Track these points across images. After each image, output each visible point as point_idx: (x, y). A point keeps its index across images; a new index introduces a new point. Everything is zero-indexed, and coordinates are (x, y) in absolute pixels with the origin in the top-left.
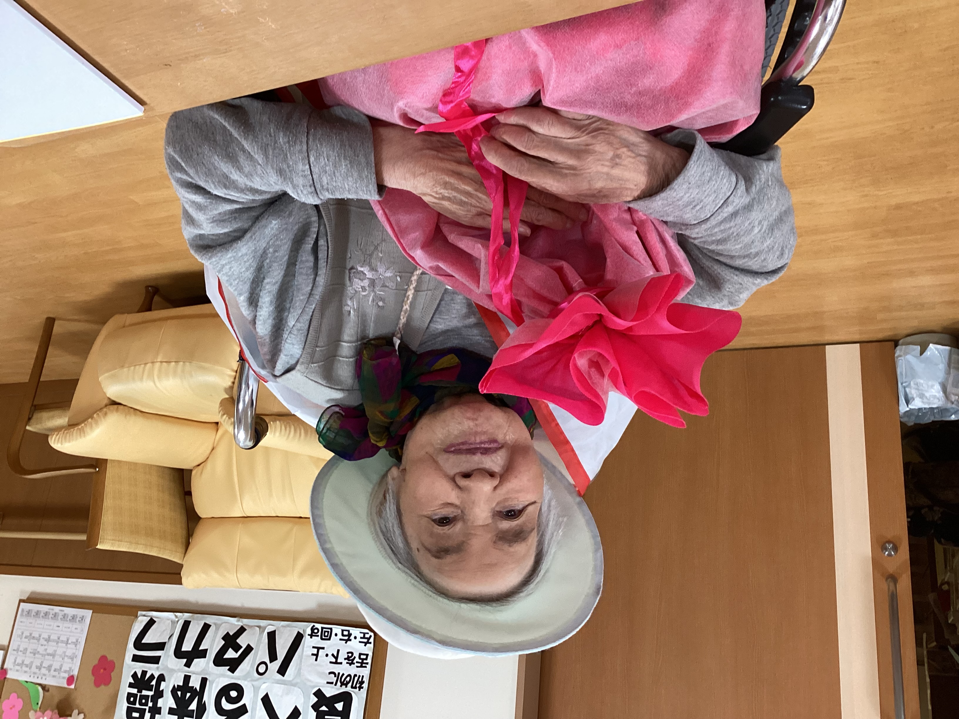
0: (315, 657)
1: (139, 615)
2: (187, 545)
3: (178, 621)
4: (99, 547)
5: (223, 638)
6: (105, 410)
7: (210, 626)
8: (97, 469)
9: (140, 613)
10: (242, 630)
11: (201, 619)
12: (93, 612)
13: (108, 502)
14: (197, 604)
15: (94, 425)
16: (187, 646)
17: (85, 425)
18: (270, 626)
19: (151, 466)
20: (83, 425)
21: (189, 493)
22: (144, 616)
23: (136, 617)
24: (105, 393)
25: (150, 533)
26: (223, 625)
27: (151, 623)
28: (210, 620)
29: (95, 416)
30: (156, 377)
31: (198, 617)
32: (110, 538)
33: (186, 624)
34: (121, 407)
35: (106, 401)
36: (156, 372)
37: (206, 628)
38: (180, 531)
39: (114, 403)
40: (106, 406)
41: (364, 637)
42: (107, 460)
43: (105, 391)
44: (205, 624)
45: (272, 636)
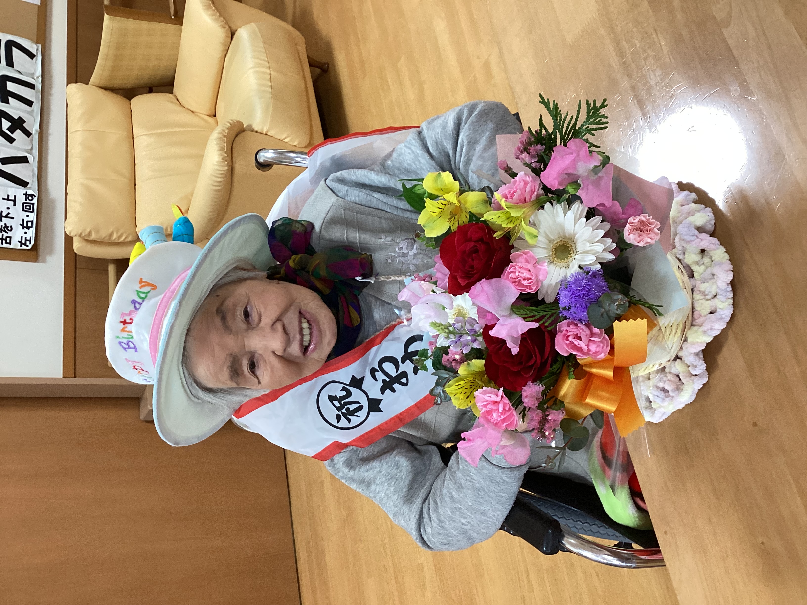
0: (6, 198)
1: (38, 45)
2: (106, 89)
3: (34, 79)
4: (106, 16)
5: (20, 118)
6: (227, 27)
7: (31, 106)
8: (173, 17)
9: (40, 46)
10: (28, 134)
11: (36, 99)
12: (38, 6)
13: (145, 25)
14: (50, 95)
15: (214, 17)
16: (11, 87)
17: (214, 11)
18: (33, 158)
19: (176, 61)
20: (214, 8)
21: (150, 91)
22: (37, 50)
23: (36, 43)
24: (240, 27)
25: (117, 58)
26: (32, 118)
27: (31, 56)
28: (36, 106)
29: (222, 18)
30: (258, 69)
31: (39, 96)
32: (114, 25)
33: (31, 86)
34: (230, 40)
35: (234, 28)
36: (262, 69)
37: (29, 103)
38: (119, 83)
39: (233, 34)
40: (230, 28)
41: (26, 240)
42: (182, 25)
43: (243, 27)
44: (32, 102)
45: (24, 160)
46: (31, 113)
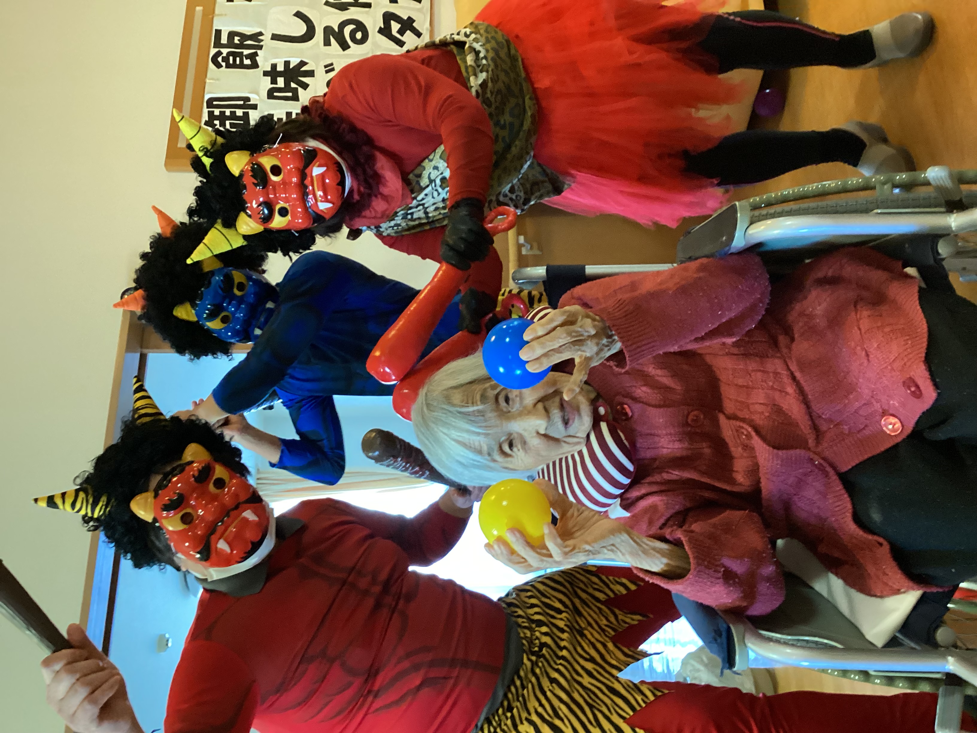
26: (422, 16)
46: (420, 10)
